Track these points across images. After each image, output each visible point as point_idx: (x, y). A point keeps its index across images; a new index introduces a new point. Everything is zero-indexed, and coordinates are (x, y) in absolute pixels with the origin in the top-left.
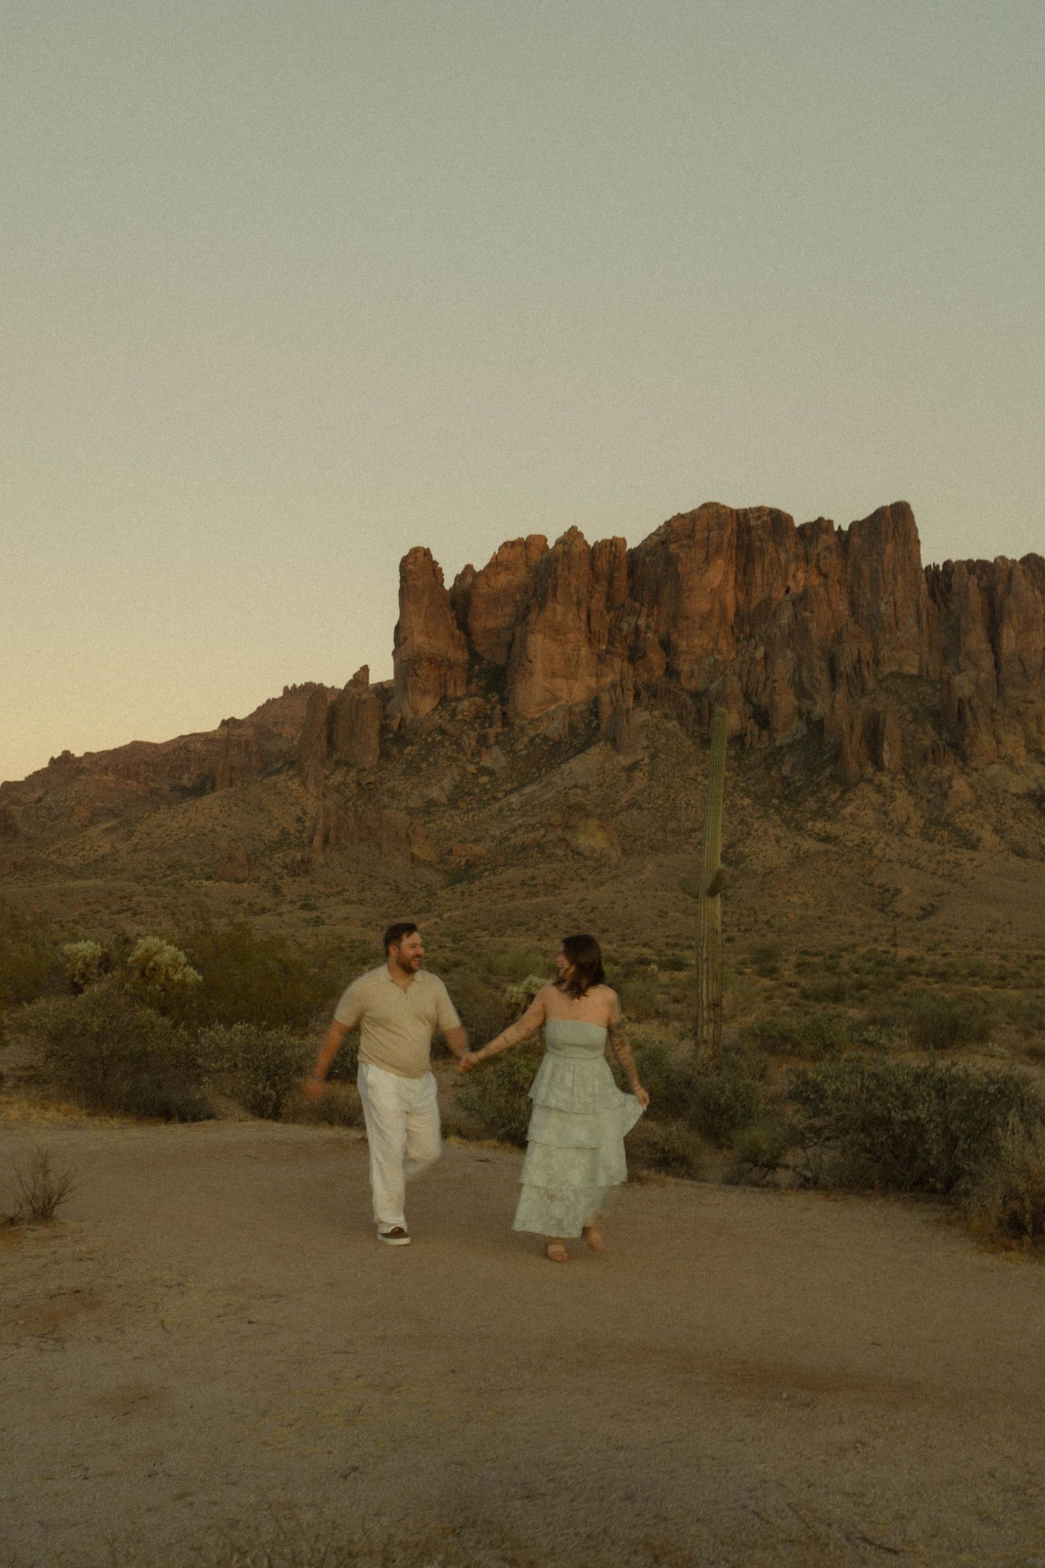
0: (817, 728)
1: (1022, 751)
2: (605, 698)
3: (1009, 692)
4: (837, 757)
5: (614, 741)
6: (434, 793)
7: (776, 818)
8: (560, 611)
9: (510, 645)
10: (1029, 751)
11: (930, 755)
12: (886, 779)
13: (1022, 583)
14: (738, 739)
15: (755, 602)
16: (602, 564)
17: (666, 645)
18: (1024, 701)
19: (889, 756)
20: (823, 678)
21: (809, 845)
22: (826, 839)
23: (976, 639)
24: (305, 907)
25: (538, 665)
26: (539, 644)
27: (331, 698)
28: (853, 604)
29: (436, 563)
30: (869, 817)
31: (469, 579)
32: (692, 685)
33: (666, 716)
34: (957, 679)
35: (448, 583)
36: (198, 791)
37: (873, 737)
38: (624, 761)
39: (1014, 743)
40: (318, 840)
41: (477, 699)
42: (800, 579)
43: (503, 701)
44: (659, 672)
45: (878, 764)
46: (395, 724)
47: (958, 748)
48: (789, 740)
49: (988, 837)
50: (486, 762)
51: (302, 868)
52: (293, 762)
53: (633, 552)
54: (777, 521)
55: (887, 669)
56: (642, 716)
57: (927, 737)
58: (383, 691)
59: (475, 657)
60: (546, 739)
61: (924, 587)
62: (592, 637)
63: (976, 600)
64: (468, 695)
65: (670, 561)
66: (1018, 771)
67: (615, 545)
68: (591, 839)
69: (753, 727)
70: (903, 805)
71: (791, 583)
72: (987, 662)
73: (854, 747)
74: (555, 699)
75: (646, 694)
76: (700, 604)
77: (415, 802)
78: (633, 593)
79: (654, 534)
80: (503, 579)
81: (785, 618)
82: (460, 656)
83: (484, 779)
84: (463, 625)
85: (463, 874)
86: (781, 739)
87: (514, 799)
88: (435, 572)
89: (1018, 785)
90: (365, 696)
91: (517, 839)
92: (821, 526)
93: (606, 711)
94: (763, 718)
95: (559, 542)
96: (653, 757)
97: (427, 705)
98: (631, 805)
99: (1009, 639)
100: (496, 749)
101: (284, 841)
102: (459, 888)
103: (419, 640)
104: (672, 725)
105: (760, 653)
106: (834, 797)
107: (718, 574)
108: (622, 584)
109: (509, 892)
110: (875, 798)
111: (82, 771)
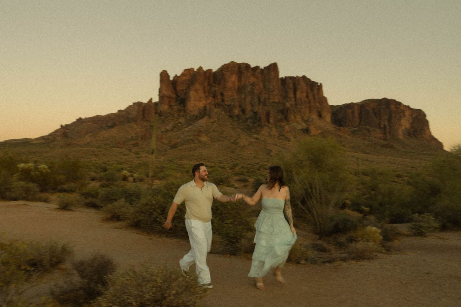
0: (256, 113)
1: (300, 120)
2: (208, 106)
3: (299, 107)
4: (260, 120)
5: (209, 116)
6: (168, 128)
7: (246, 134)
8: (197, 86)
9: (186, 93)
10: (302, 120)
11: (280, 120)
12: (270, 126)
13: (301, 81)
14: (238, 116)
15: (242, 84)
16: (207, 75)
17: (222, 94)
18: (302, 109)
19: (271, 120)
20: (257, 102)
21: (253, 140)
22: (257, 139)
23: (291, 95)
24: (137, 154)
25: (192, 98)
26: (192, 93)
27: (144, 105)
28: (264, 86)
29: (168, 74)
30: (267, 134)
31: (176, 78)
32: (228, 104)
33: (221, 110)
34: (287, 103)
35: (171, 79)
36: (112, 127)
37: (268, 115)
38: (212, 120)
39: (299, 118)
40: (140, 139)
41: (178, 106)
42: (252, 80)
43: (184, 106)
44: (220, 100)
45: (268, 122)
46: (159, 111)
47: (286, 119)
48: (249, 116)
49: (293, 139)
50: (180, 121)
51: (136, 145)
52: (135, 120)
53: (215, 72)
54: (247, 66)
55: (271, 101)
56: (216, 110)
57: (280, 116)
58: (156, 104)
59: (178, 96)
60: (194, 115)
61: (280, 82)
62: (205, 92)
63: (291, 86)
64: (176, 105)
65: (223, 74)
66: (299, 124)
67: (210, 71)
68: (204, 138)
69: (241, 113)
70: (274, 132)
71: (250, 81)
72: (293, 100)
73: (263, 118)
74: (196, 106)
75: (217, 105)
76: (229, 85)
77: (163, 130)
78: (214, 82)
79: (219, 68)
80: (184, 78)
81: (249, 88)
82: (174, 96)
83: (180, 125)
84: (175, 88)
85: (174, 146)
86: (248, 116)
87: (186, 129)
88: (168, 76)
89: (299, 127)
90: (152, 105)
91: (186, 139)
92: (257, 68)
93: (208, 109)
94: (243, 111)
95: (198, 70)
96: (218, 120)
97: (166, 107)
98: (213, 131)
99: (298, 95)
100: (182, 118)
101: (133, 138)
102: (173, 150)
103: (164, 92)
104: (223, 112)
105: (243, 96)
106: (259, 129)
107: (234, 78)
108: (212, 80)
109: (184, 151)
110: (268, 130)
111: (84, 122)
